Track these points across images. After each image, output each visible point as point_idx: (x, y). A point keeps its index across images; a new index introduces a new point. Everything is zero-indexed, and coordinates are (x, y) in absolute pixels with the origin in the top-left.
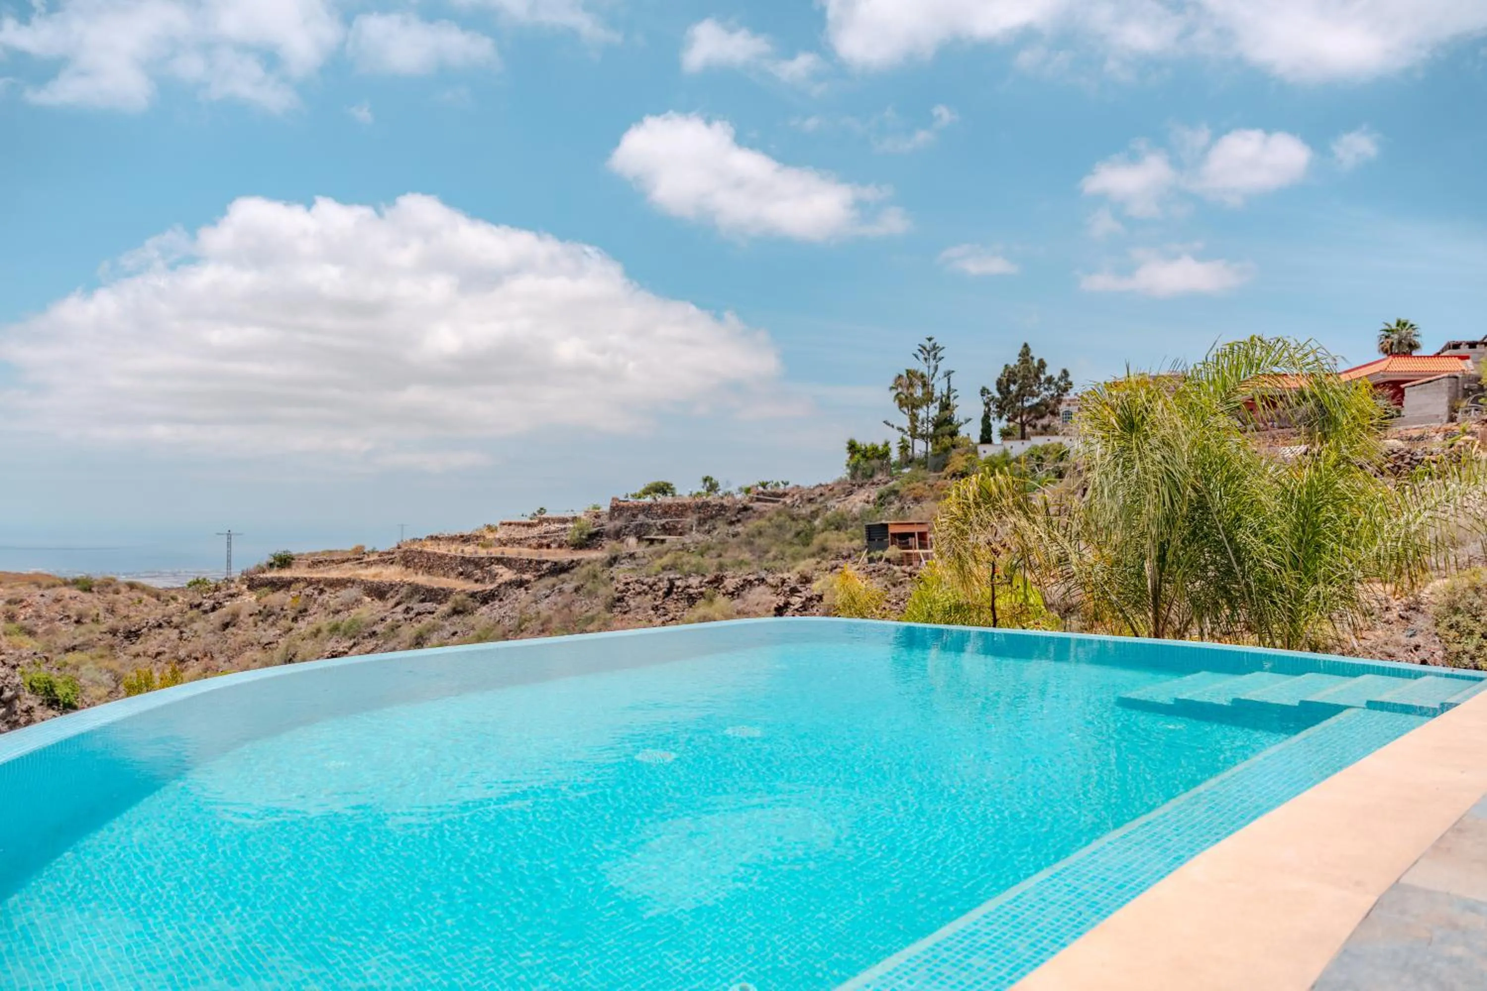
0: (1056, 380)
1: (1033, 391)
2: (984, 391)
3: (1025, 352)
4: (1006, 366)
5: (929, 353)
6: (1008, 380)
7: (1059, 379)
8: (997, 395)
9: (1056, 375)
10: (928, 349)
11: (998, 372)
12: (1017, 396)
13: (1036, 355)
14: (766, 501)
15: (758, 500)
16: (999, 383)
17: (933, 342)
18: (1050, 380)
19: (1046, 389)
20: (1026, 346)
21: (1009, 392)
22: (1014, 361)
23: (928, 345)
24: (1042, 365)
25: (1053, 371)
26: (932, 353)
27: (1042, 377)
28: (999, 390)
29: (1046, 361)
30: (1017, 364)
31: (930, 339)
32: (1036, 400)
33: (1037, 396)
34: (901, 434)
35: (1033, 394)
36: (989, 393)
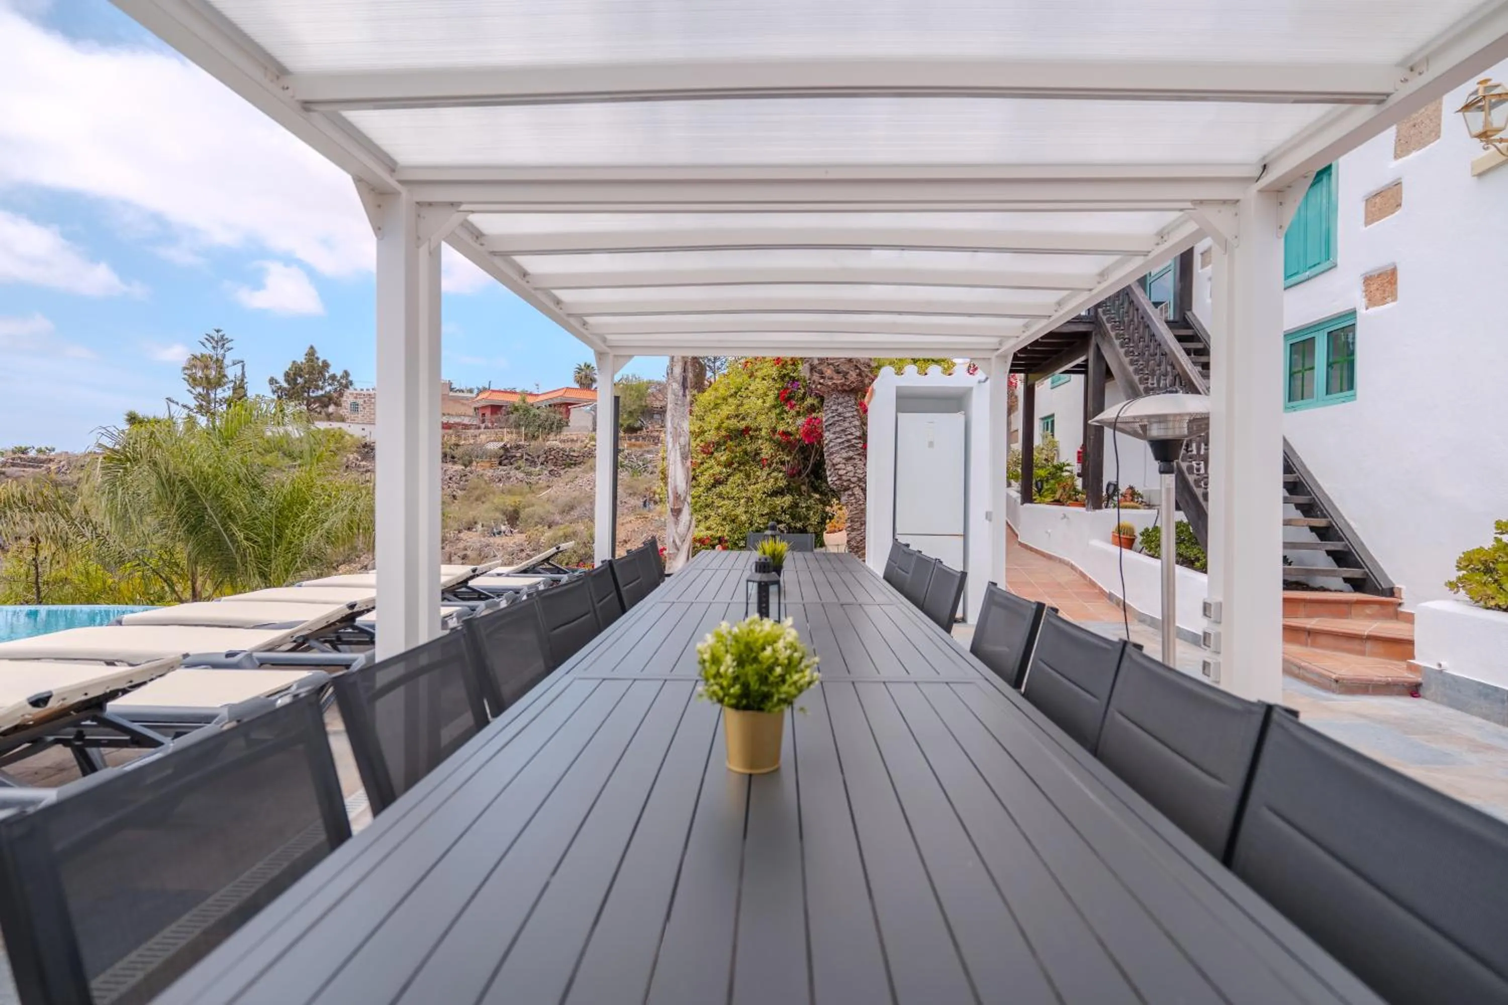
0: (338, 378)
1: (318, 385)
2: (272, 381)
3: (311, 353)
4: (294, 362)
5: (217, 342)
6: (294, 374)
7: (341, 378)
8: (285, 385)
9: (339, 374)
10: (216, 339)
11: (287, 366)
12: (303, 387)
13: (322, 355)
14: (24, 466)
15: (13, 465)
16: (287, 375)
17: (220, 334)
18: (333, 377)
19: (330, 384)
20: (312, 347)
21: (296, 384)
22: (301, 359)
23: (215, 335)
24: (326, 365)
25: (335, 369)
26: (220, 344)
27: (327, 375)
28: (287, 381)
29: (329, 362)
30: (304, 361)
31: (218, 331)
32: (320, 393)
33: (322, 389)
34: (186, 411)
35: (317, 388)
36: (277, 383)
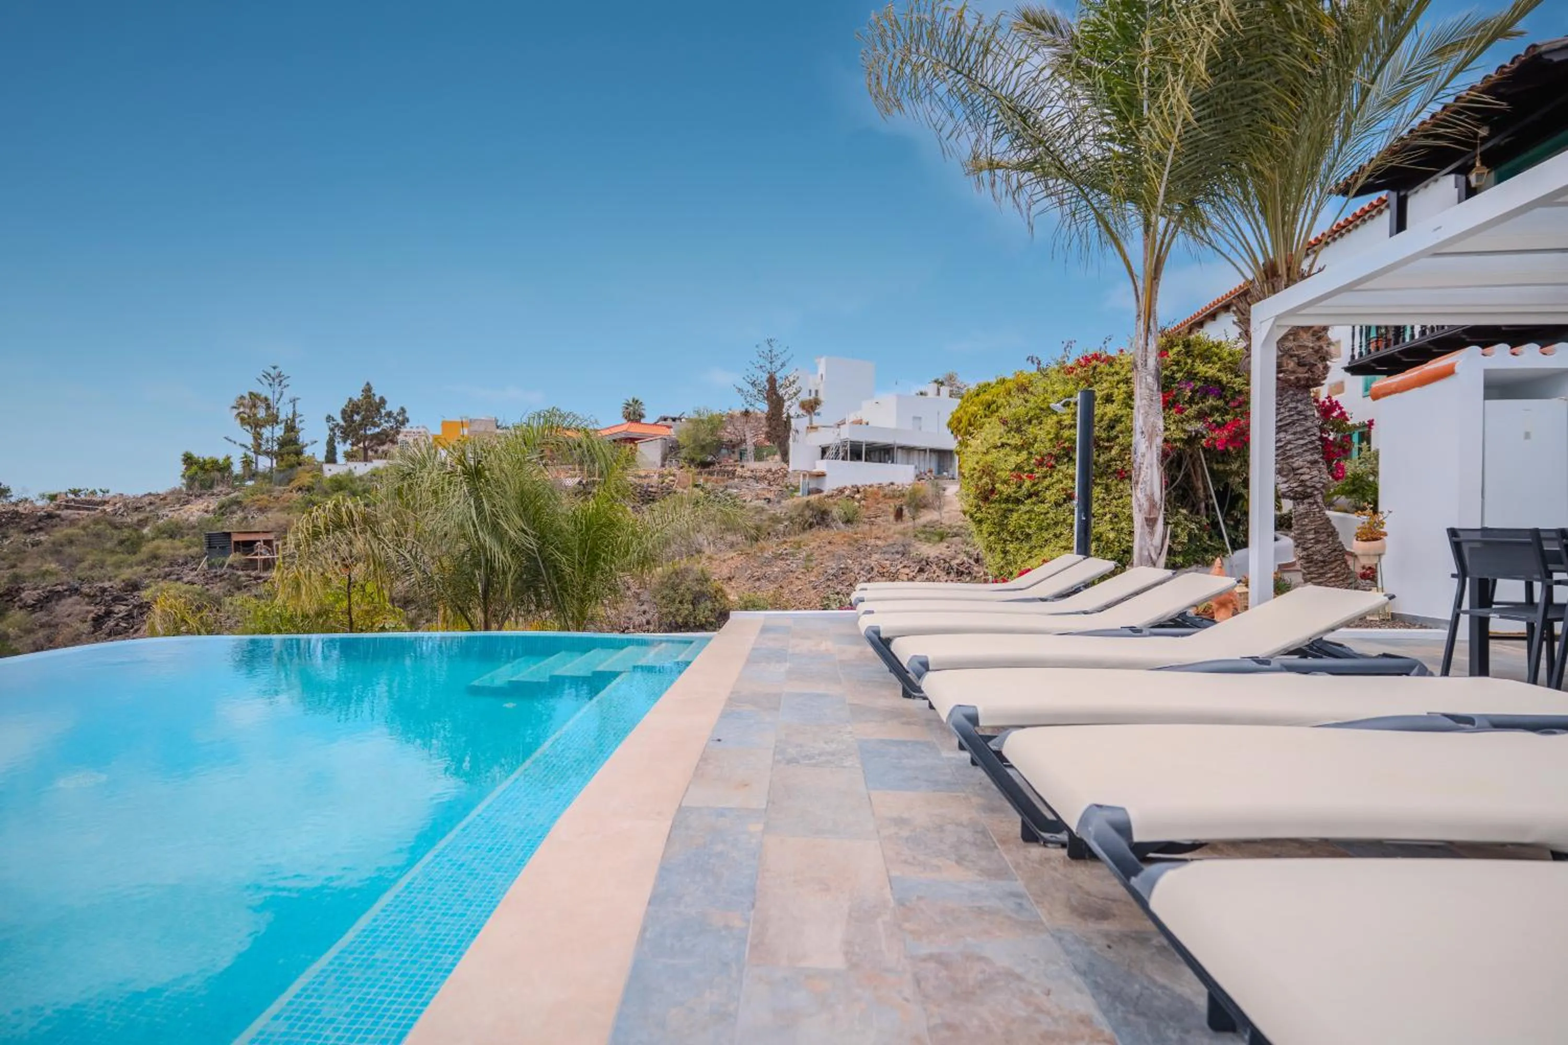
0: (395, 415)
1: (375, 422)
2: (329, 418)
3: (368, 390)
4: (350, 399)
5: (274, 379)
6: (351, 411)
7: (398, 414)
8: (342, 423)
9: (395, 411)
10: (273, 375)
11: (343, 404)
12: (360, 425)
13: (378, 393)
14: (78, 508)
15: (67, 507)
16: (344, 412)
17: (277, 370)
18: (389, 414)
19: (386, 422)
20: (368, 384)
21: (354, 422)
22: (357, 396)
23: (273, 373)
24: (383, 401)
25: (392, 406)
26: (277, 380)
27: (383, 412)
28: (344, 418)
29: (386, 398)
30: (361, 398)
31: (274, 368)
32: (377, 430)
33: (378, 426)
34: (243, 450)
35: (375, 425)
36: (333, 420)
